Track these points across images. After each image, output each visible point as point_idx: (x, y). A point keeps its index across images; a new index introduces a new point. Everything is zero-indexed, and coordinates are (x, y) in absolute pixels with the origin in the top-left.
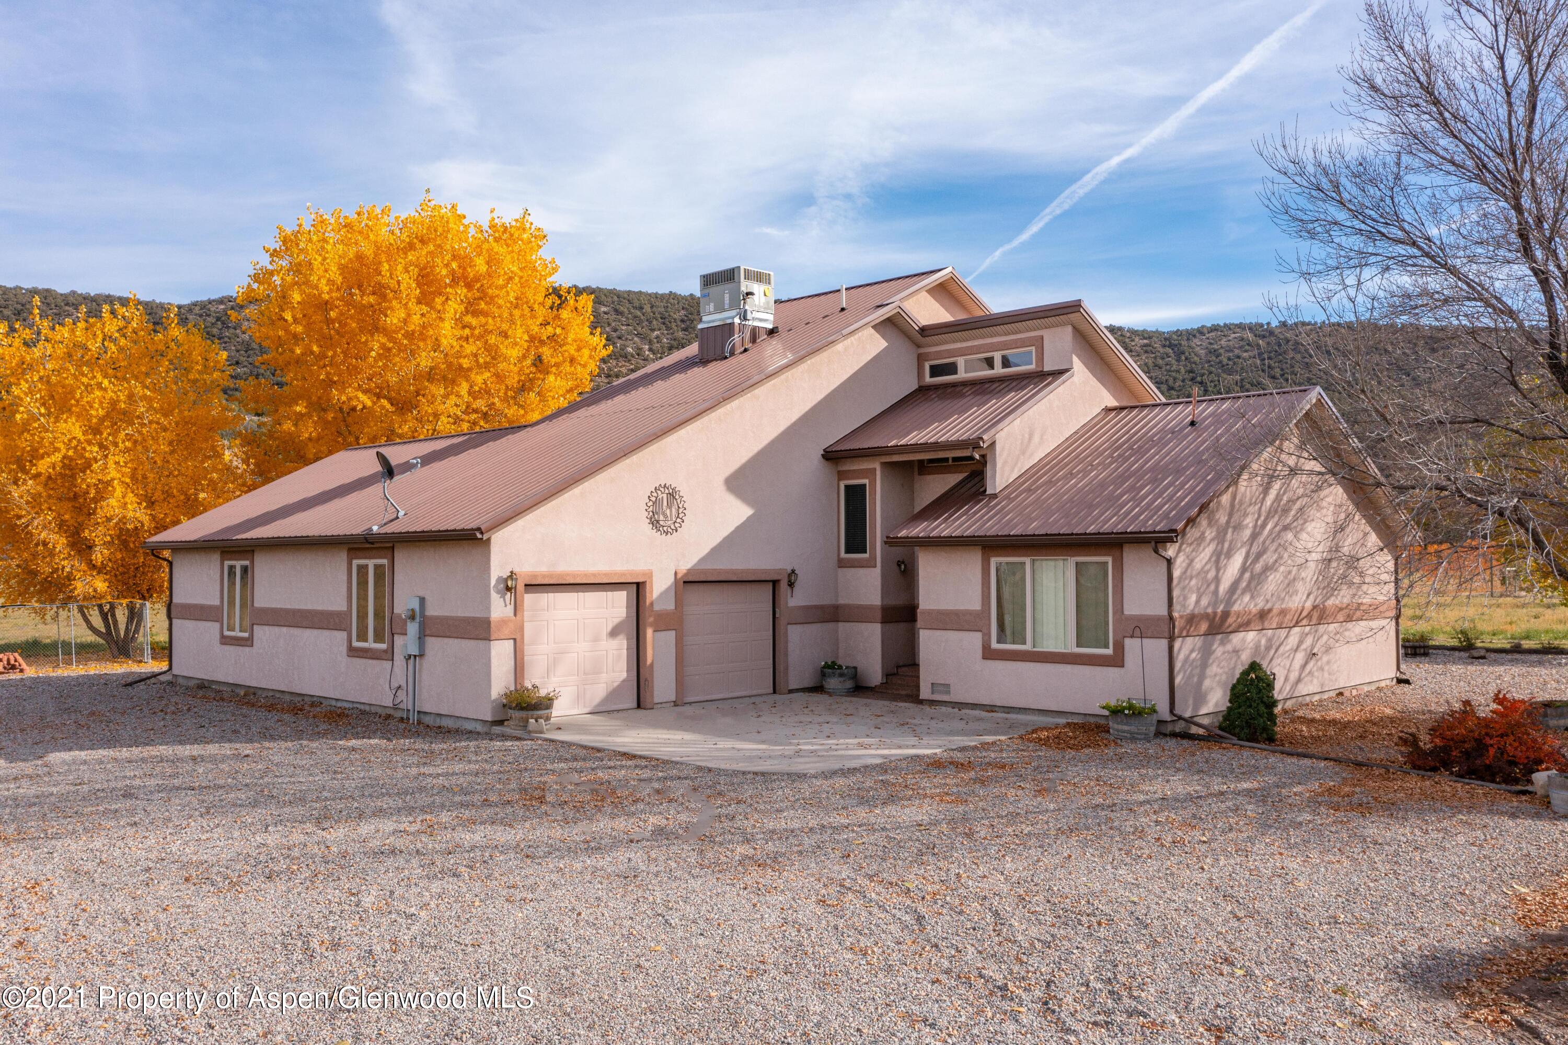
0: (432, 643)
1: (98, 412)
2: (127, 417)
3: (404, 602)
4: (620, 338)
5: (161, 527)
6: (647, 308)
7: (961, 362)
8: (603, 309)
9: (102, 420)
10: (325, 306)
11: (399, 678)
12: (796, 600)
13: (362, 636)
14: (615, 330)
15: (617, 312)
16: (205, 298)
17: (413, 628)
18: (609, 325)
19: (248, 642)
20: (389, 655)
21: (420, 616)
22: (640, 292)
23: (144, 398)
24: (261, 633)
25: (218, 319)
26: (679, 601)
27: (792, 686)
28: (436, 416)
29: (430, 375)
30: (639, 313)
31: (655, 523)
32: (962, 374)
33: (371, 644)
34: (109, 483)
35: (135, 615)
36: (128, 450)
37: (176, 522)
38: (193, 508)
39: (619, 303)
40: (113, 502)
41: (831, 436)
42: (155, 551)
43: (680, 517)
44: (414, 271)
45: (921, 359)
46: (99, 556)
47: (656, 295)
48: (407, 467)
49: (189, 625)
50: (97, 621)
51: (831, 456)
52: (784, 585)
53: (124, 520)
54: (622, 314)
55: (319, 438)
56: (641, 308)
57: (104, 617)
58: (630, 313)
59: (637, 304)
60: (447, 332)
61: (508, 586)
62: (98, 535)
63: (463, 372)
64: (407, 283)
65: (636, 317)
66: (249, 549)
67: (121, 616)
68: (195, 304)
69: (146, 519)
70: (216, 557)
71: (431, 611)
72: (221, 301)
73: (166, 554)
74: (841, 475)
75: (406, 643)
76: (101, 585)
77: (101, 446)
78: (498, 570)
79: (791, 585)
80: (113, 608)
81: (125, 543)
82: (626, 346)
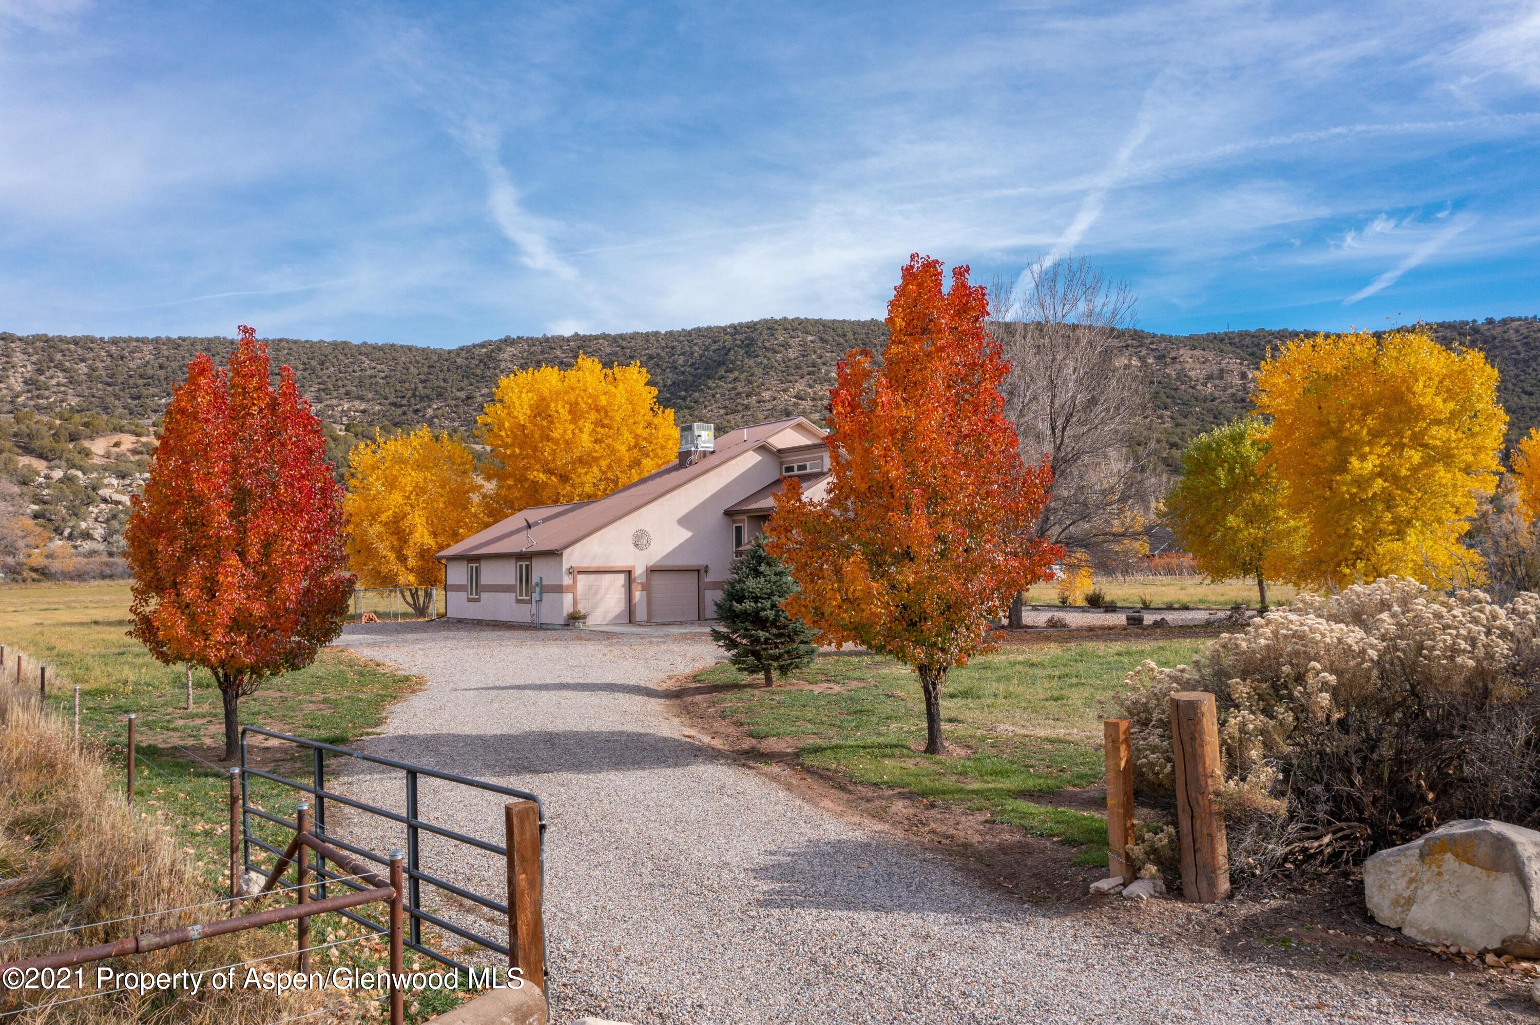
0: (545, 596)
1: (409, 488)
2: (424, 491)
3: (535, 579)
4: (824, 364)
5: (441, 548)
6: (850, 336)
7: (808, 464)
8: (810, 338)
9: (411, 493)
10: (524, 427)
11: (534, 611)
12: (709, 578)
13: (521, 595)
14: (821, 357)
15: (823, 340)
16: (470, 343)
17: (538, 589)
18: (815, 352)
19: (478, 600)
20: (530, 602)
21: (540, 584)
22: (844, 321)
23: (431, 480)
24: (484, 596)
25: (481, 361)
26: (648, 579)
27: (708, 617)
28: (583, 484)
29: (580, 460)
30: (842, 340)
31: (636, 545)
32: (808, 471)
33: (524, 597)
34: (415, 526)
35: (428, 595)
36: (424, 508)
37: (448, 546)
38: (456, 537)
39: (825, 332)
40: (417, 535)
41: (727, 505)
42: (439, 560)
43: (648, 543)
44: (567, 407)
45: (781, 464)
46: (412, 562)
47: (858, 323)
48: (536, 524)
49: (454, 593)
50: (410, 599)
51: (729, 513)
52: (702, 572)
53: (422, 545)
54: (826, 341)
55: (521, 497)
56: (845, 336)
57: (412, 595)
58: (834, 340)
59: (840, 332)
60: (585, 440)
61: (571, 571)
62: (409, 552)
63: (596, 460)
64: (564, 414)
65: (839, 344)
66: (478, 559)
67: (421, 593)
68: (462, 349)
69: (433, 544)
70: (465, 563)
71: (545, 582)
72: (483, 345)
73: (443, 561)
74: (734, 522)
75: (536, 596)
76: (412, 578)
77: (412, 507)
78: (565, 566)
79: (706, 572)
80: (417, 591)
81: (422, 557)
82: (830, 372)
